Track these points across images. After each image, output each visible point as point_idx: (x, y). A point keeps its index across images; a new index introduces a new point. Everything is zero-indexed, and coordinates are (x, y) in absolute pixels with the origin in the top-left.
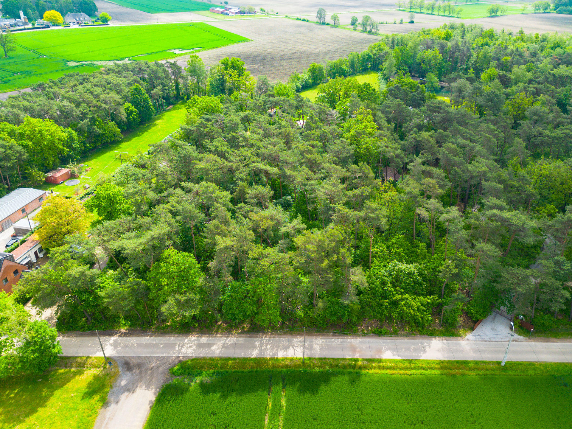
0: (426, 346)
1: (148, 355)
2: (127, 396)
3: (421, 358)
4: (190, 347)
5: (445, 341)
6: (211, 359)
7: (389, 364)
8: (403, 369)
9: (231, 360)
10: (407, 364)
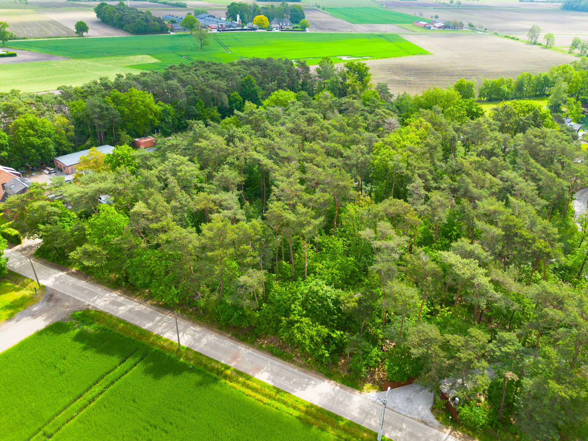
0: (311, 384)
1: (71, 295)
2: (28, 319)
3: (293, 394)
4: (105, 301)
5: (338, 388)
6: (111, 316)
7: (255, 385)
8: (265, 395)
9: (124, 323)
10: (273, 393)
